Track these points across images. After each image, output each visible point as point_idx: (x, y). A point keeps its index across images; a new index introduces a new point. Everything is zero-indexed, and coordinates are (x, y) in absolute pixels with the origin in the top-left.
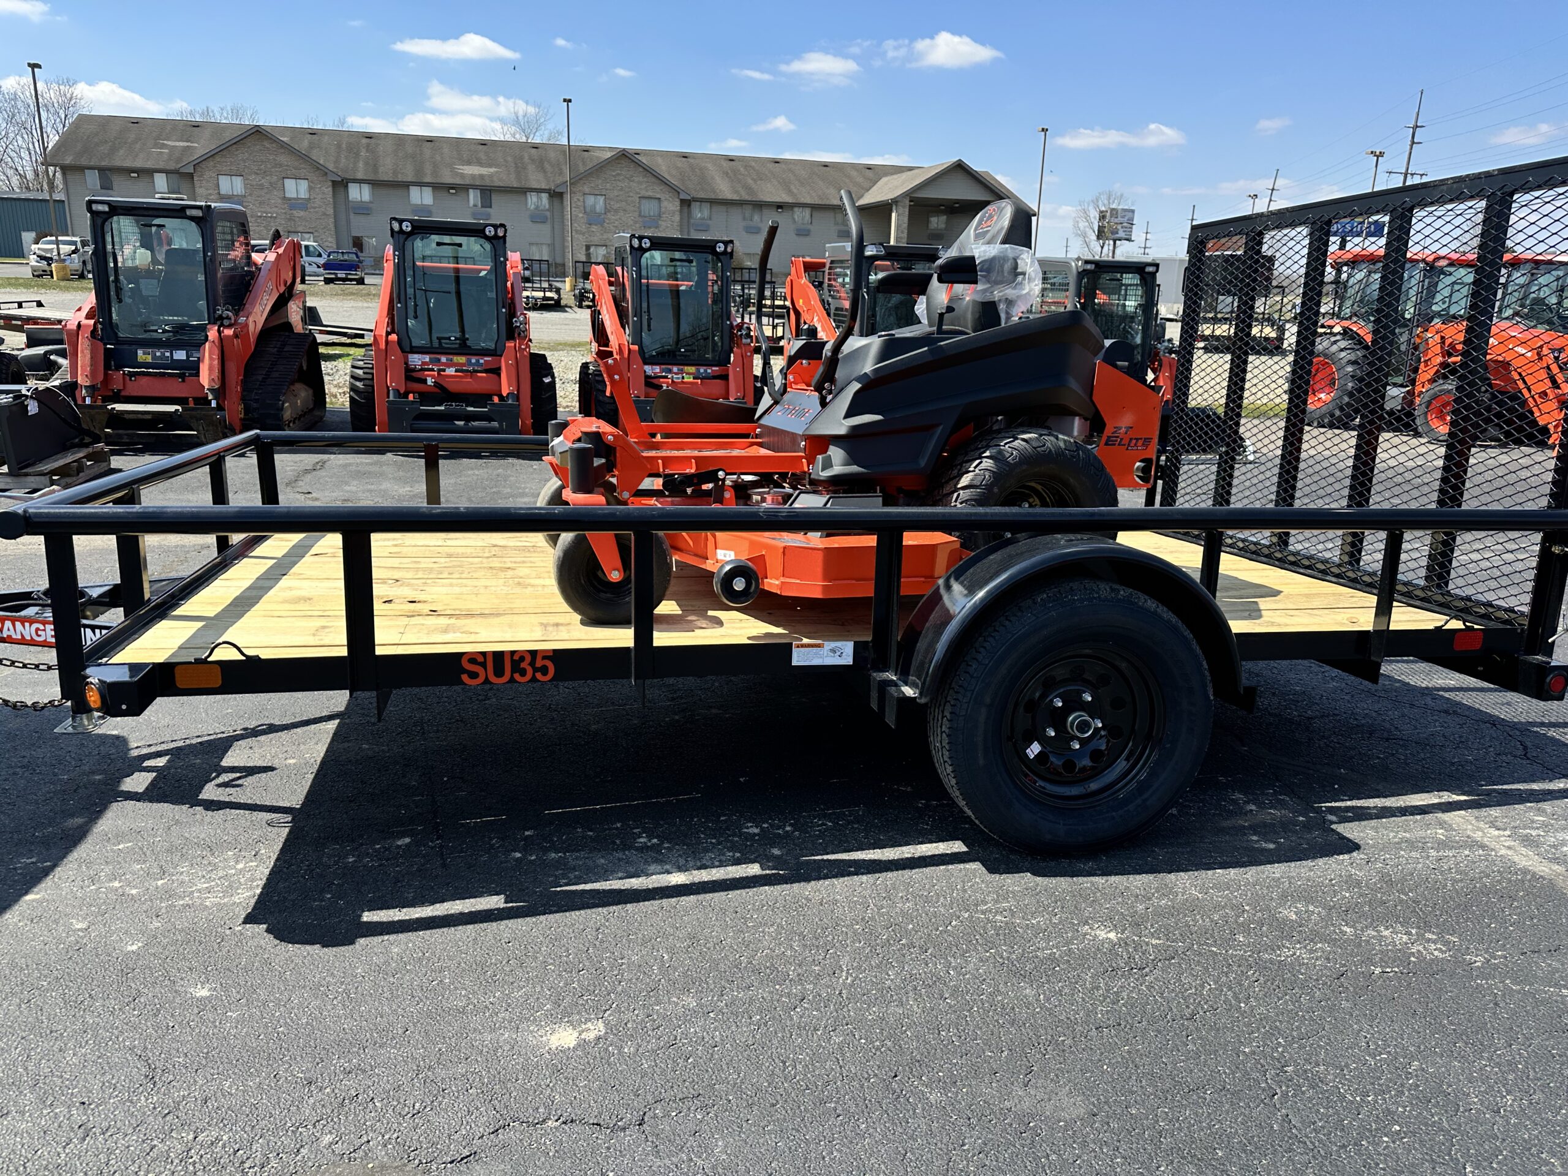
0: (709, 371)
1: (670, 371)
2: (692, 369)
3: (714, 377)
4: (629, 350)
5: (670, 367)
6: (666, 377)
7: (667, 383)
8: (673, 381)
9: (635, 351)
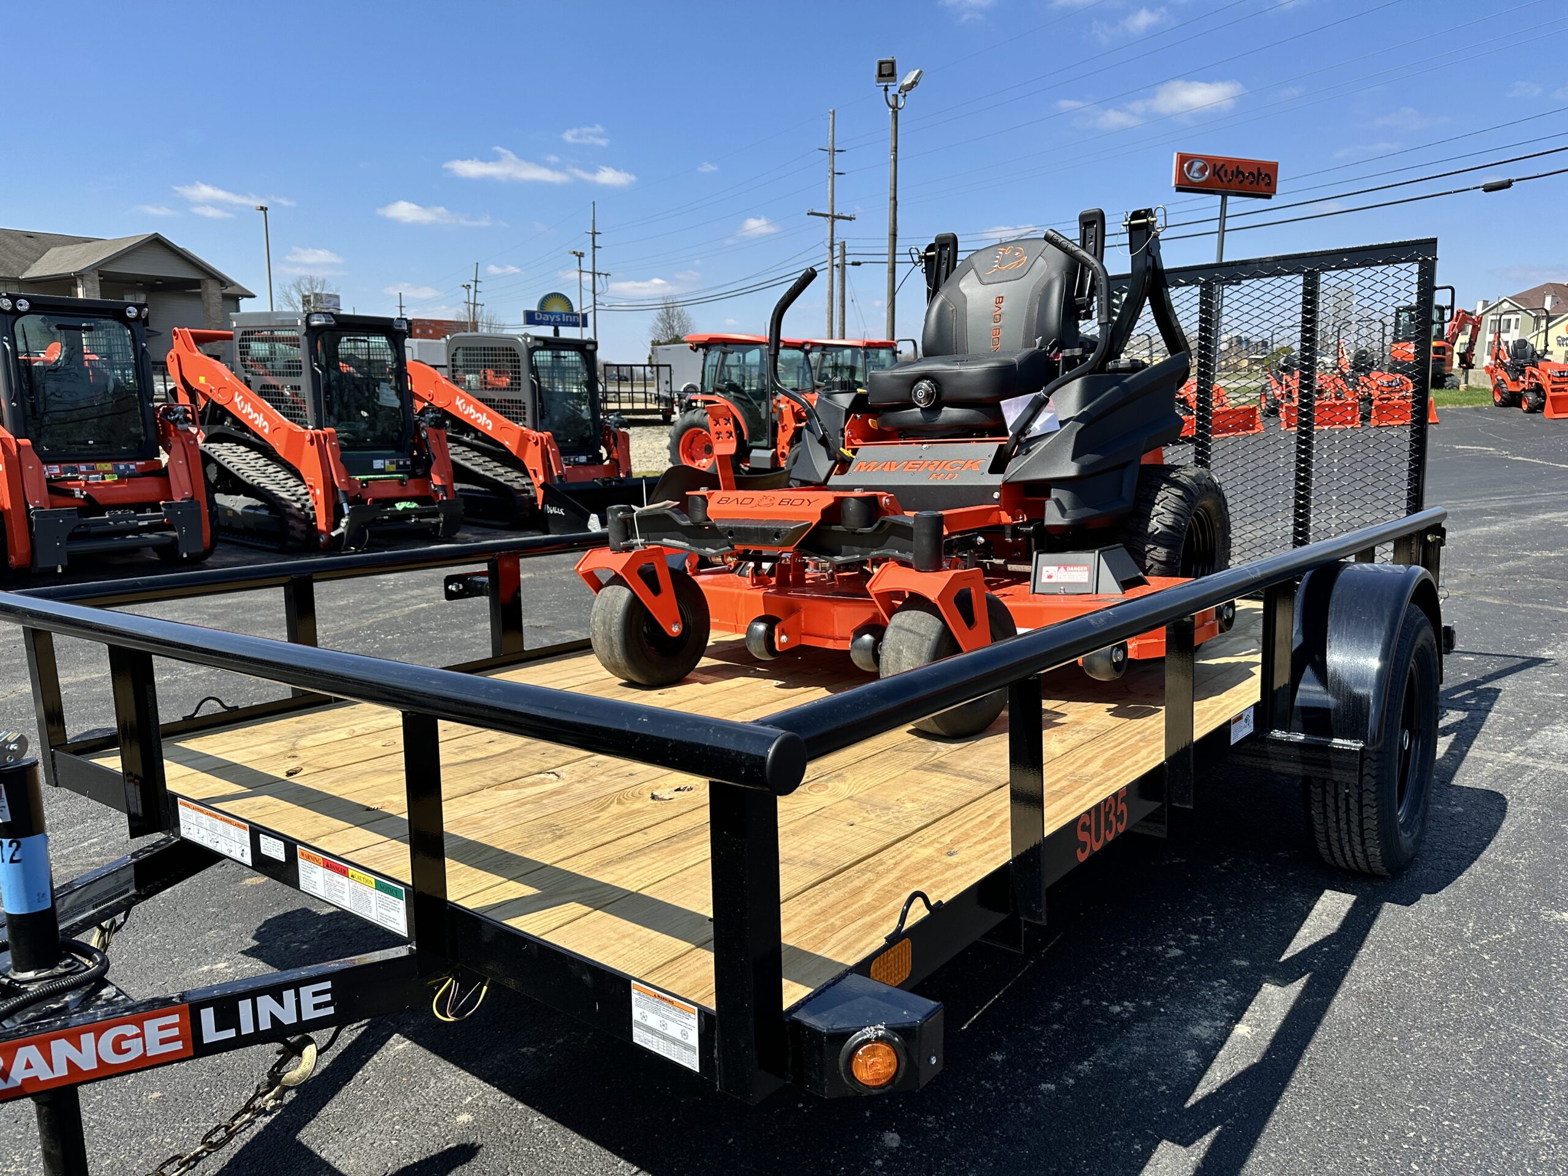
0: (132, 467)
1: (76, 470)
2: (108, 466)
3: (145, 474)
4: (18, 445)
5: (75, 465)
6: (76, 479)
7: (79, 486)
8: (86, 484)
9: (27, 446)
